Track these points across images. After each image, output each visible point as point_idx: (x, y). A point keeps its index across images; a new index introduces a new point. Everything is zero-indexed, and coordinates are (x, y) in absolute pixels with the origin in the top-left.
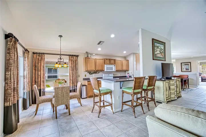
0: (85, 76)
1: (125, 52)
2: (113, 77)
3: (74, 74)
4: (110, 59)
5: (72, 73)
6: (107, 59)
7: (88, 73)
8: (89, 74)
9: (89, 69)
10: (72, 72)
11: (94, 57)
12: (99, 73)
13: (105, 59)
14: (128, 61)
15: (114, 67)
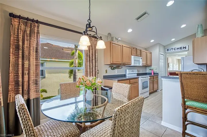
0: (106, 72)
2: (137, 74)
3: (92, 68)
4: (137, 49)
5: (90, 66)
6: (134, 48)
7: (110, 68)
10: (90, 64)
12: (122, 67)
13: (132, 47)
14: (151, 53)
15: (141, 60)
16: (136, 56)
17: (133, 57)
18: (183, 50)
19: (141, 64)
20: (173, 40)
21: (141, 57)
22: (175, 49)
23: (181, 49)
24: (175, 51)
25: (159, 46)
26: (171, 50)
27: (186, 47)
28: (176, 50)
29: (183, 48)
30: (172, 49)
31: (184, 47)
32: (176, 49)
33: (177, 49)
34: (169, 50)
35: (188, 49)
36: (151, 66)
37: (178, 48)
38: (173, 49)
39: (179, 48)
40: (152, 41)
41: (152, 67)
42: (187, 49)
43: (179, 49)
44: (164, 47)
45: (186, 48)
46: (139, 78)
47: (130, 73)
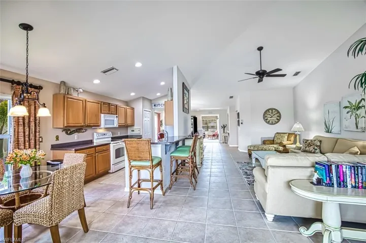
0: (57, 138)
1: (133, 94)
2: (112, 138)
3: (29, 135)
4: (109, 104)
5: (24, 132)
6: (104, 103)
7: (64, 132)
8: (67, 133)
9: (72, 122)
10: (24, 130)
11: (82, 97)
12: (86, 130)
13: (101, 102)
14: (133, 109)
15: (115, 119)
16: (109, 114)
17: (102, 115)
21: (116, 116)
22: (162, 105)
25: (143, 100)
30: (159, 105)
36: (133, 126)
41: (135, 127)
44: (151, 101)
46: (111, 144)
47: (99, 137)
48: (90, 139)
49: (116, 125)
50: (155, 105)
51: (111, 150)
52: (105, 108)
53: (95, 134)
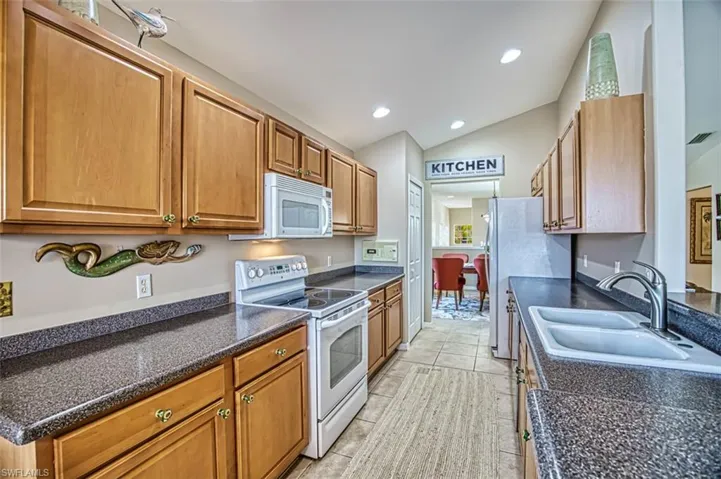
2: (306, 281)
6: (280, 128)
8: (78, 266)
12: (198, 250)
13: (268, 117)
14: (373, 174)
15: (325, 205)
16: (300, 176)
17: (272, 179)
18: (486, 171)
19: (324, 229)
20: (457, 125)
21: (325, 189)
22: (460, 166)
23: (478, 168)
24: (461, 174)
25: (407, 145)
26: (447, 167)
27: (495, 161)
28: (465, 170)
29: (485, 166)
30: (450, 164)
31: (489, 162)
32: (464, 166)
33: (468, 166)
34: (440, 168)
35: (501, 172)
36: (373, 234)
37: (470, 163)
38: (453, 167)
39: (473, 162)
40: (381, 112)
42: (499, 170)
43: (473, 166)
44: (423, 152)
45: (494, 166)
46: (312, 323)
47: (257, 282)
48: (220, 288)
49: (325, 229)
50: (435, 168)
51: (312, 348)
52: (282, 147)
53: (240, 266)
